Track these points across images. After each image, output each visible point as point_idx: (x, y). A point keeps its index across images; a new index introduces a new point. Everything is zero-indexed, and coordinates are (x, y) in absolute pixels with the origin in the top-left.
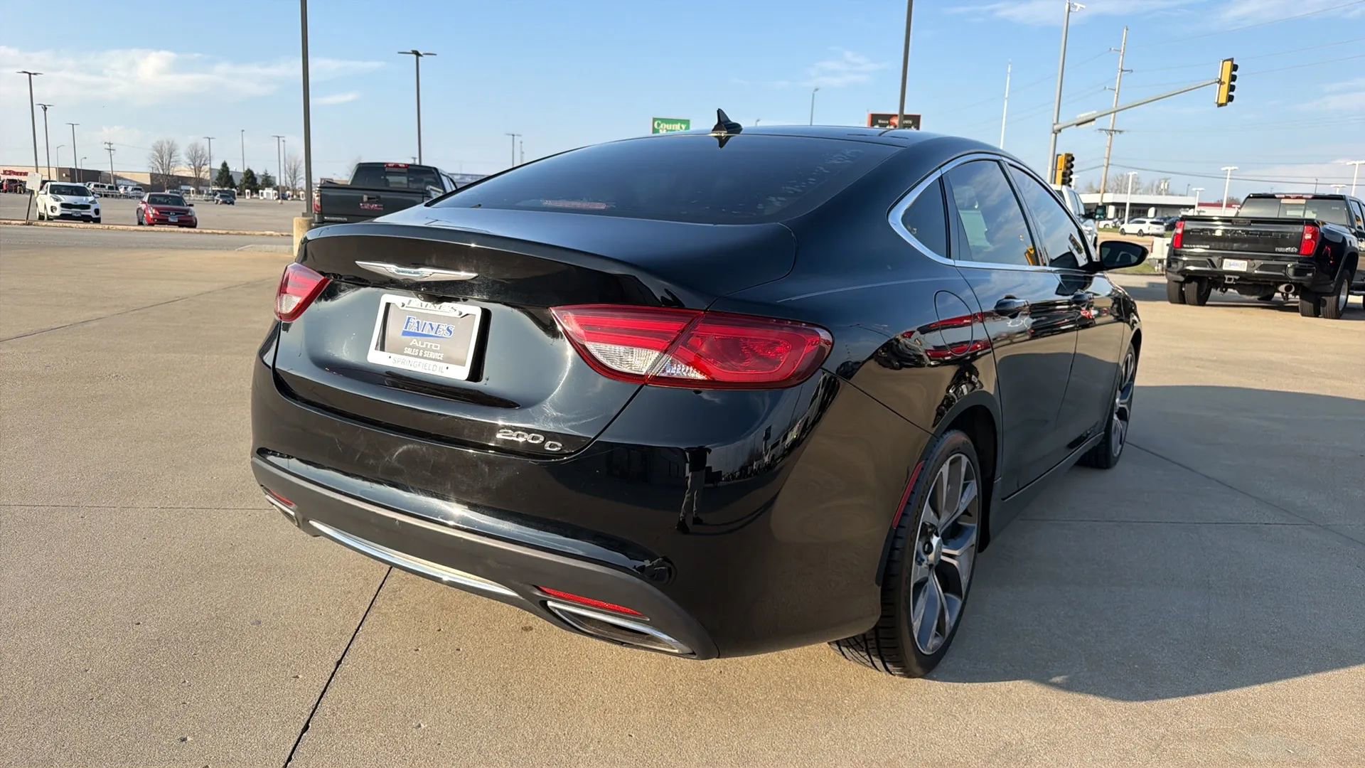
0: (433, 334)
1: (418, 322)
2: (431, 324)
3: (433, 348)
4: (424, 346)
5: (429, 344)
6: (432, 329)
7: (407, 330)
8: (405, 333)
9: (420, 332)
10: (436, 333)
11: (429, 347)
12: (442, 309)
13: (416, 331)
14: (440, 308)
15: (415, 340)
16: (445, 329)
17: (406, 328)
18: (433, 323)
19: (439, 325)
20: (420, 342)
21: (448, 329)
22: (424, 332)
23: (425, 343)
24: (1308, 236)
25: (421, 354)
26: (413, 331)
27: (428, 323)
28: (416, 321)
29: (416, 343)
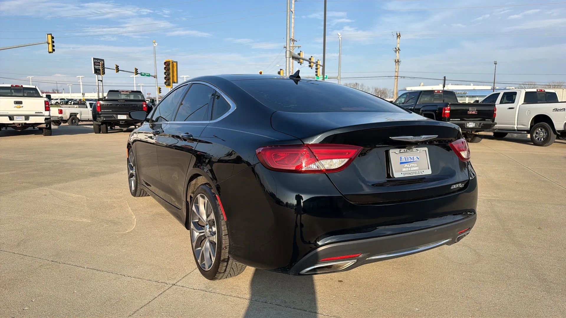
0: (412, 161)
1: (405, 158)
2: (410, 157)
3: (414, 166)
4: (410, 166)
5: (412, 165)
6: (411, 159)
7: (402, 162)
8: (401, 163)
9: (407, 161)
10: (413, 160)
11: (412, 166)
12: (413, 151)
13: (406, 161)
14: (412, 151)
15: (406, 165)
16: (416, 158)
17: (401, 161)
18: (411, 157)
19: (413, 157)
20: (408, 165)
21: (417, 158)
22: (409, 161)
23: (410, 165)
24: (144, 106)
25: (410, 170)
26: (404, 161)
27: (409, 157)
28: (404, 157)
29: (407, 166)
